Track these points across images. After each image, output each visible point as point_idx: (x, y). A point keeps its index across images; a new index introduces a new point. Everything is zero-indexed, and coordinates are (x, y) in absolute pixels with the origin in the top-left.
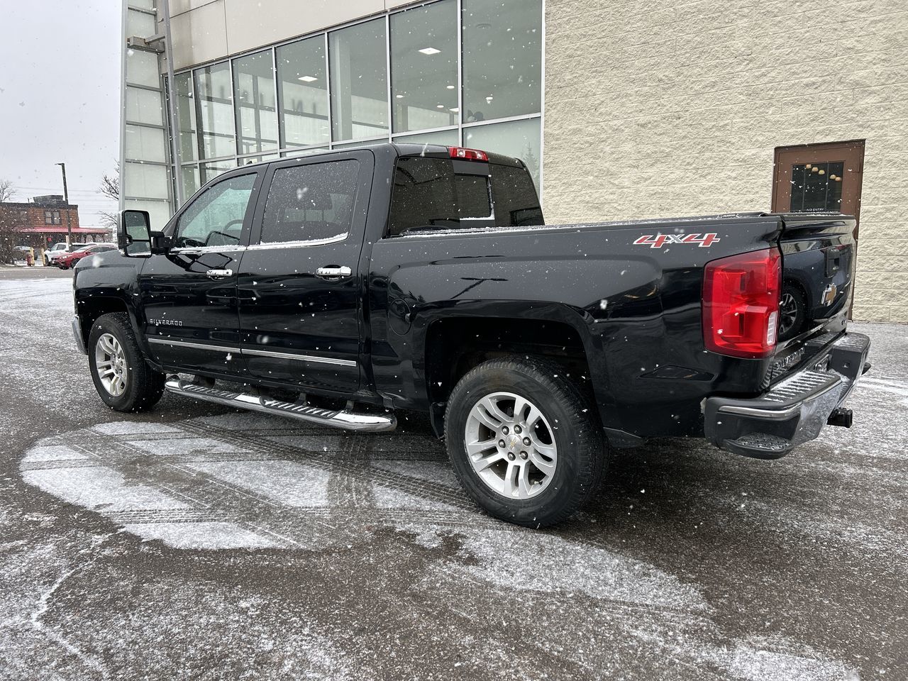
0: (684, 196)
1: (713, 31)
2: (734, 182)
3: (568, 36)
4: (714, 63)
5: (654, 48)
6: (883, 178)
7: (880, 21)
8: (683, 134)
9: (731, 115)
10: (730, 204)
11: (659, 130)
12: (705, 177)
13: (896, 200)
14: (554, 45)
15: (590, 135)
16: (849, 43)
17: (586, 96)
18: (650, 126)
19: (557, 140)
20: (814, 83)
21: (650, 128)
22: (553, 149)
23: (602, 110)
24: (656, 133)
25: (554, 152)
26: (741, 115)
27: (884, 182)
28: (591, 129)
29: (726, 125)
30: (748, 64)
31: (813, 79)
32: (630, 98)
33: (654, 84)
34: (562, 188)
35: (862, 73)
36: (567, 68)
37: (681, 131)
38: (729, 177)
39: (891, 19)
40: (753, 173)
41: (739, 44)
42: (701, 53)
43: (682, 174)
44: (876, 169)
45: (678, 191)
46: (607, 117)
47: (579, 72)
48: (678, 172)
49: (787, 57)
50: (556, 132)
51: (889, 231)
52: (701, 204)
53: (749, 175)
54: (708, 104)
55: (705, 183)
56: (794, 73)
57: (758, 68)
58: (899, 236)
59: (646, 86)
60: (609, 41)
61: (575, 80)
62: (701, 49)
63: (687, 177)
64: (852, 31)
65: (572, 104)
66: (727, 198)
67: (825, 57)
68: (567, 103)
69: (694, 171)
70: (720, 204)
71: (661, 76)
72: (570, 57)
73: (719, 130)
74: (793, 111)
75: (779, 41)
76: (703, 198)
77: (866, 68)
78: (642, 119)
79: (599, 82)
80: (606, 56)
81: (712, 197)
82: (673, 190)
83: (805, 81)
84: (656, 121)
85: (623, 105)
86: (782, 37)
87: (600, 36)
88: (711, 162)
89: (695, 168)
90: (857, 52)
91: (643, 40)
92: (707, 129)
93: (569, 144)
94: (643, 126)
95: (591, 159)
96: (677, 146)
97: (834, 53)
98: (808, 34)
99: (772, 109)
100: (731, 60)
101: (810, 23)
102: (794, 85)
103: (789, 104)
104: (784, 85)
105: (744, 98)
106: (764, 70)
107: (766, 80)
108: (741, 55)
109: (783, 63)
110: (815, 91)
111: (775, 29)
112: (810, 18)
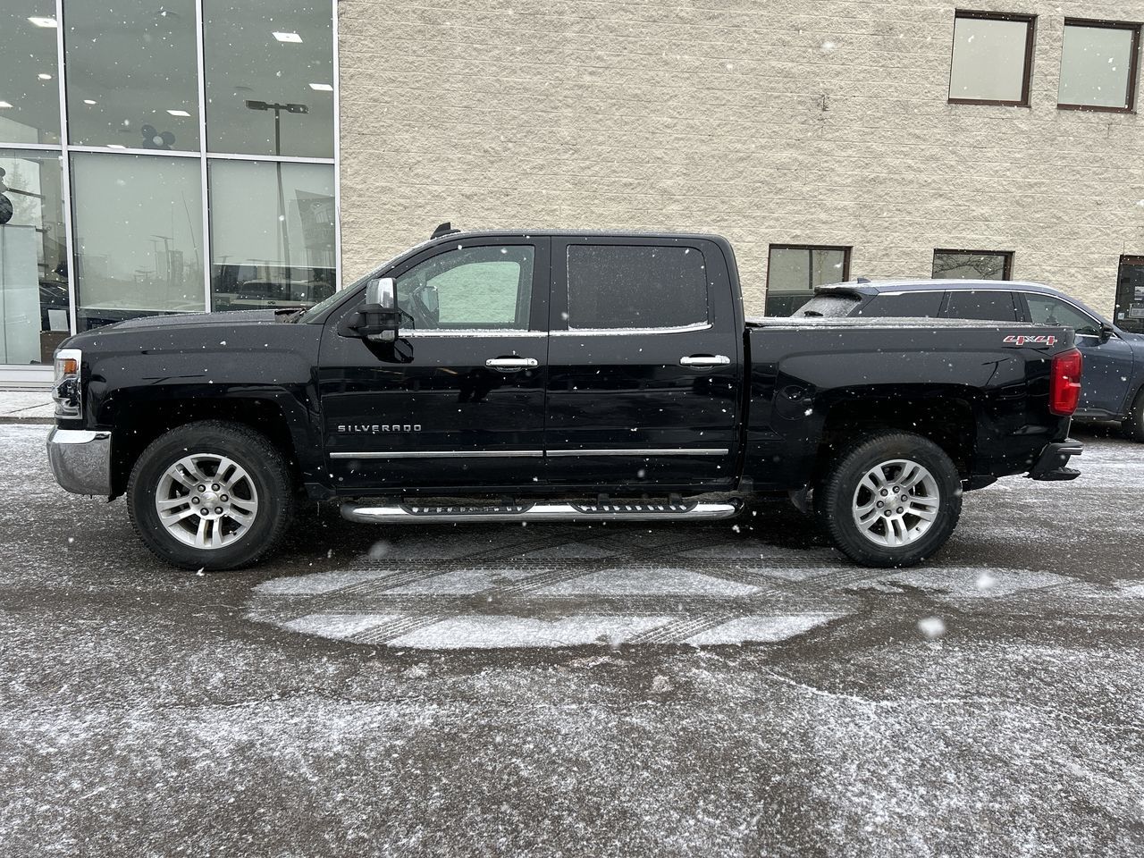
1: (540, 113)
3: (371, 76)
4: (541, 145)
5: (477, 114)
7: (682, 139)
8: (513, 213)
9: (560, 202)
11: (487, 205)
14: (352, 82)
15: (405, 197)
16: (659, 153)
17: (397, 151)
18: (476, 198)
19: (360, 196)
20: (631, 184)
21: (476, 201)
22: (353, 206)
23: (419, 171)
24: (483, 207)
25: (355, 210)
26: (569, 203)
28: (405, 190)
29: (555, 210)
30: (573, 154)
31: (630, 180)
32: (453, 164)
33: (480, 154)
34: (369, 255)
35: (669, 182)
36: (372, 113)
37: (510, 209)
39: (689, 139)
41: (565, 132)
42: (528, 132)
46: (425, 180)
47: (388, 121)
49: (608, 155)
50: (359, 187)
54: (536, 186)
56: (614, 171)
57: (583, 159)
59: (470, 154)
60: (425, 95)
61: (383, 130)
62: (528, 129)
64: (661, 142)
65: (379, 157)
67: (641, 162)
68: (372, 154)
71: (487, 147)
72: (375, 101)
73: (548, 214)
74: (614, 207)
75: (601, 138)
77: (671, 178)
78: (467, 190)
79: (413, 138)
80: (421, 110)
83: (624, 180)
84: (482, 194)
85: (444, 169)
86: (603, 135)
87: (413, 86)
90: (665, 162)
91: (465, 104)
92: (536, 212)
93: (377, 203)
94: (468, 197)
95: (407, 226)
96: (507, 224)
97: (647, 160)
98: (625, 137)
99: (596, 201)
100: (557, 147)
101: (626, 128)
102: (614, 182)
103: (610, 199)
104: (606, 180)
105: (571, 186)
106: (588, 163)
107: (590, 173)
108: (567, 143)
109: (605, 160)
110: (633, 191)
111: (596, 126)
112: (626, 123)
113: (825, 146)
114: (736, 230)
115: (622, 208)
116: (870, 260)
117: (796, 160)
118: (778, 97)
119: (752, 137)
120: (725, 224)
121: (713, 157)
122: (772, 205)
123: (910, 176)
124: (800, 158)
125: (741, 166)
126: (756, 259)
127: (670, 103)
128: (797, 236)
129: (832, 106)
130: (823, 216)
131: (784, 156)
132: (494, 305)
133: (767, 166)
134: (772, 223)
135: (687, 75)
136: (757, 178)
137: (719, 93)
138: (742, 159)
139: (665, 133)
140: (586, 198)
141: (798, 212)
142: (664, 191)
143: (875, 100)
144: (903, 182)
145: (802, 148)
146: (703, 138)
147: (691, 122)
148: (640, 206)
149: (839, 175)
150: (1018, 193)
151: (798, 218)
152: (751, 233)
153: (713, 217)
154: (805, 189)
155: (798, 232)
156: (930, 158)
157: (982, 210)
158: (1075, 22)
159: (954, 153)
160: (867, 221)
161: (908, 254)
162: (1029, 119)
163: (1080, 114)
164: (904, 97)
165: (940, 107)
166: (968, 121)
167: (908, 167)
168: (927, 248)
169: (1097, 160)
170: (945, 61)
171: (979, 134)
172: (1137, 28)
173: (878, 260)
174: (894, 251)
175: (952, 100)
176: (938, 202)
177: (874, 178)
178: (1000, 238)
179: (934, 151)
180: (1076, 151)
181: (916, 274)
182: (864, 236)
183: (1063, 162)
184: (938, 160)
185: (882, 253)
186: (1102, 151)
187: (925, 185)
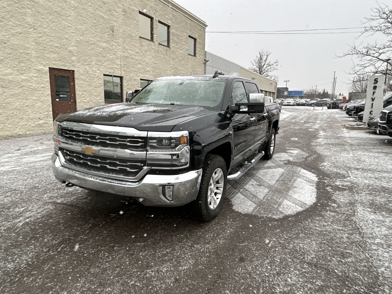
0: (14, 82)
1: (16, 8)
2: (36, 79)
4: (19, 23)
6: (81, 84)
7: (74, 33)
8: (9, 52)
9: (31, 50)
10: (36, 88)
12: (22, 74)
13: (84, 91)
16: (67, 36)
20: (58, 47)
26: (35, 51)
27: (81, 85)
29: (29, 53)
30: (34, 30)
31: (58, 45)
35: (72, 48)
37: (7, 50)
38: (34, 76)
39: (76, 33)
40: (42, 76)
41: (29, 20)
42: (12, 16)
43: (11, 71)
44: (78, 81)
45: (11, 79)
48: (9, 70)
51: (84, 101)
52: (22, 87)
53: (41, 76)
54: (19, 41)
55: (23, 77)
56: (51, 41)
57: (38, 33)
58: (86, 102)
62: (11, 14)
63: (14, 73)
64: (67, 32)
66: (34, 85)
67: (61, 39)
69: (17, 71)
70: (31, 87)
73: (26, 55)
74: (53, 55)
75: (45, 26)
76: (23, 84)
81: (27, 84)
82: (8, 78)
83: (56, 45)
86: (45, 25)
88: (24, 68)
89: (17, 70)
90: (69, 40)
92: (20, 53)
96: (7, 57)
97: (63, 38)
98: (54, 28)
99: (46, 52)
100: (27, 25)
101: (54, 24)
102: (52, 45)
103: (51, 51)
104: (48, 44)
105: (34, 44)
106: (40, 35)
107: (42, 40)
108: (31, 25)
109: (47, 35)
110: (59, 50)
111: (42, 20)
112: (54, 22)
113: (114, 44)
114: (94, 68)
115: (56, 56)
116: (128, 81)
117: (107, 47)
118: (101, 25)
119: (95, 37)
120: (90, 66)
121: (84, 41)
122: (103, 61)
123: (134, 57)
124: (109, 46)
125: (93, 46)
126: (100, 79)
127: (69, 18)
128: (110, 72)
129: (115, 31)
130: (116, 66)
131: (105, 45)
132: (5, 94)
133: (100, 48)
134: (103, 67)
135: (73, 9)
136: (98, 51)
137: (84, 19)
138: (93, 44)
139: (68, 29)
140: (42, 50)
141: (110, 64)
142: (70, 51)
143: (124, 32)
144: (132, 58)
145: (109, 43)
146: (81, 34)
147: (76, 27)
148: (63, 56)
149: (118, 54)
150: (153, 65)
151: (110, 66)
152: (98, 70)
153: (87, 63)
154: (111, 57)
155: (110, 71)
156: (137, 52)
157: (148, 69)
158: (160, 22)
159: (142, 52)
160: (126, 69)
161: (135, 80)
162: (154, 46)
163: (162, 46)
164: (131, 33)
165: (138, 38)
166: (143, 43)
167: (133, 54)
168: (139, 78)
169: (165, 59)
170: (138, 25)
171: (146, 48)
172: (168, 27)
173: (129, 81)
174: (132, 79)
175: (140, 37)
176: (140, 66)
177: (126, 56)
178: (152, 77)
179: (138, 50)
180: (162, 56)
181: (137, 86)
182: (126, 74)
183: (160, 58)
184: (139, 53)
185: (130, 79)
186: (166, 57)
187: (137, 60)
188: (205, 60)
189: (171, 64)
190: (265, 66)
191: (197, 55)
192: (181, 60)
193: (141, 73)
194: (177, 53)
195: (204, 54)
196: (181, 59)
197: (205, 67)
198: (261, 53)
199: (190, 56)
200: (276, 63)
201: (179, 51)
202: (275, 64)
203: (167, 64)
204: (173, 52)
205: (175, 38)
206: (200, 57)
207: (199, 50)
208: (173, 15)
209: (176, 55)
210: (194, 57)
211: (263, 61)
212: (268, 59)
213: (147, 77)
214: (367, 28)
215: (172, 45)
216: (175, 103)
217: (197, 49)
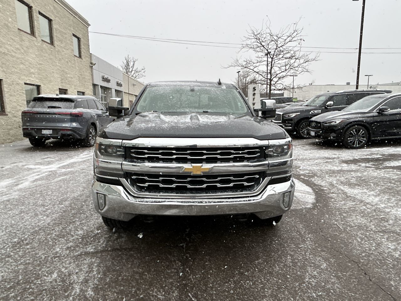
116: (9, 85)
150: (38, 66)
156: (18, 49)
157: (32, 70)
158: (40, 13)
159: (23, 49)
160: (5, 70)
161: (18, 84)
162: (37, 42)
163: (46, 43)
164: (6, 23)
165: (17, 30)
166: (24, 38)
167: (12, 50)
168: (23, 82)
169: (51, 59)
170: (15, 13)
171: (27, 43)
172: (50, 21)
173: (11, 86)
174: (15, 83)
175: (19, 29)
176: (22, 66)
177: (4, 53)
178: (38, 81)
179: (18, 46)
180: (47, 55)
181: (21, 91)
182: (5, 76)
183: (45, 58)
184: (19, 50)
185: (11, 83)
186: (52, 57)
187: (18, 58)
188: (91, 63)
189: (57, 65)
190: (133, 72)
191: (83, 57)
192: (67, 62)
193: (24, 75)
194: (63, 53)
195: (89, 57)
196: (67, 60)
197: (92, 71)
198: (127, 58)
199: (76, 58)
200: (143, 69)
201: (65, 50)
202: (143, 71)
203: (53, 65)
204: (58, 51)
205: (59, 35)
206: (85, 59)
207: (85, 51)
208: (54, 7)
209: (62, 55)
210: (80, 59)
211: (130, 67)
212: (135, 65)
213: (33, 81)
214: (244, 45)
215: (56, 43)
216: (209, 111)
217: (82, 50)
